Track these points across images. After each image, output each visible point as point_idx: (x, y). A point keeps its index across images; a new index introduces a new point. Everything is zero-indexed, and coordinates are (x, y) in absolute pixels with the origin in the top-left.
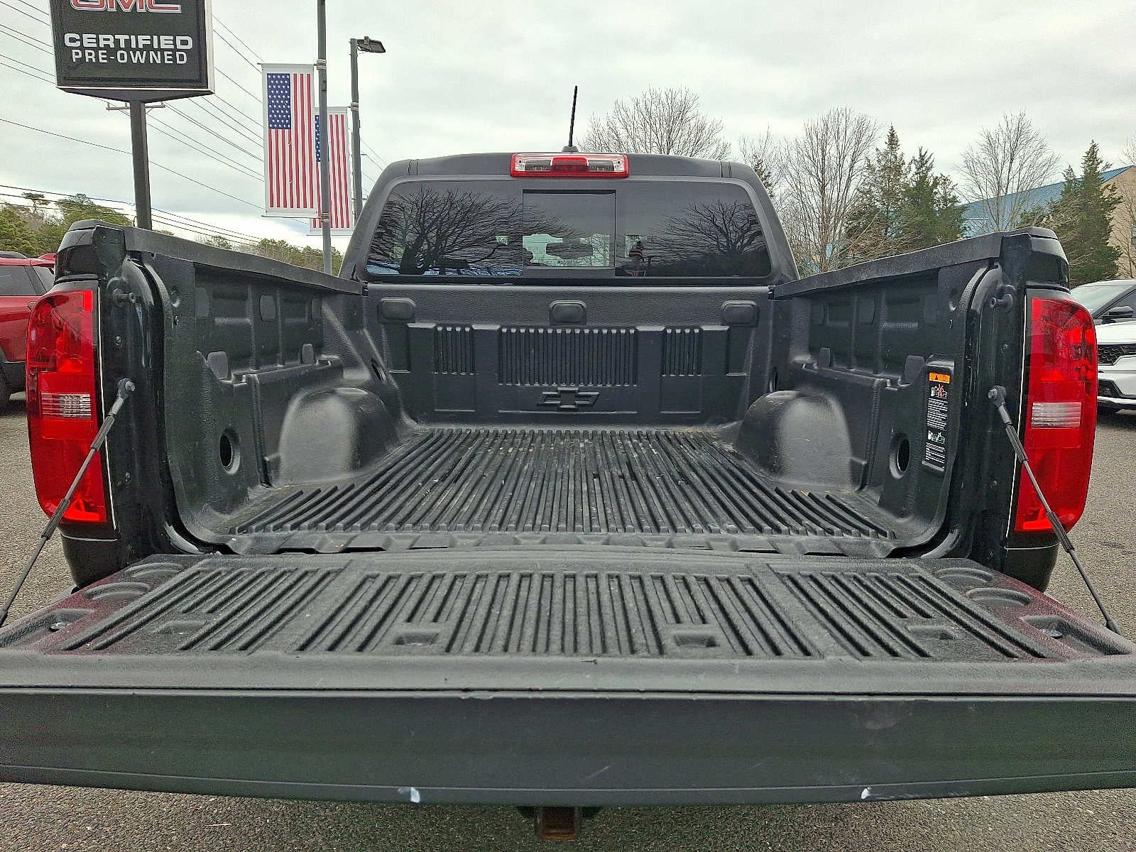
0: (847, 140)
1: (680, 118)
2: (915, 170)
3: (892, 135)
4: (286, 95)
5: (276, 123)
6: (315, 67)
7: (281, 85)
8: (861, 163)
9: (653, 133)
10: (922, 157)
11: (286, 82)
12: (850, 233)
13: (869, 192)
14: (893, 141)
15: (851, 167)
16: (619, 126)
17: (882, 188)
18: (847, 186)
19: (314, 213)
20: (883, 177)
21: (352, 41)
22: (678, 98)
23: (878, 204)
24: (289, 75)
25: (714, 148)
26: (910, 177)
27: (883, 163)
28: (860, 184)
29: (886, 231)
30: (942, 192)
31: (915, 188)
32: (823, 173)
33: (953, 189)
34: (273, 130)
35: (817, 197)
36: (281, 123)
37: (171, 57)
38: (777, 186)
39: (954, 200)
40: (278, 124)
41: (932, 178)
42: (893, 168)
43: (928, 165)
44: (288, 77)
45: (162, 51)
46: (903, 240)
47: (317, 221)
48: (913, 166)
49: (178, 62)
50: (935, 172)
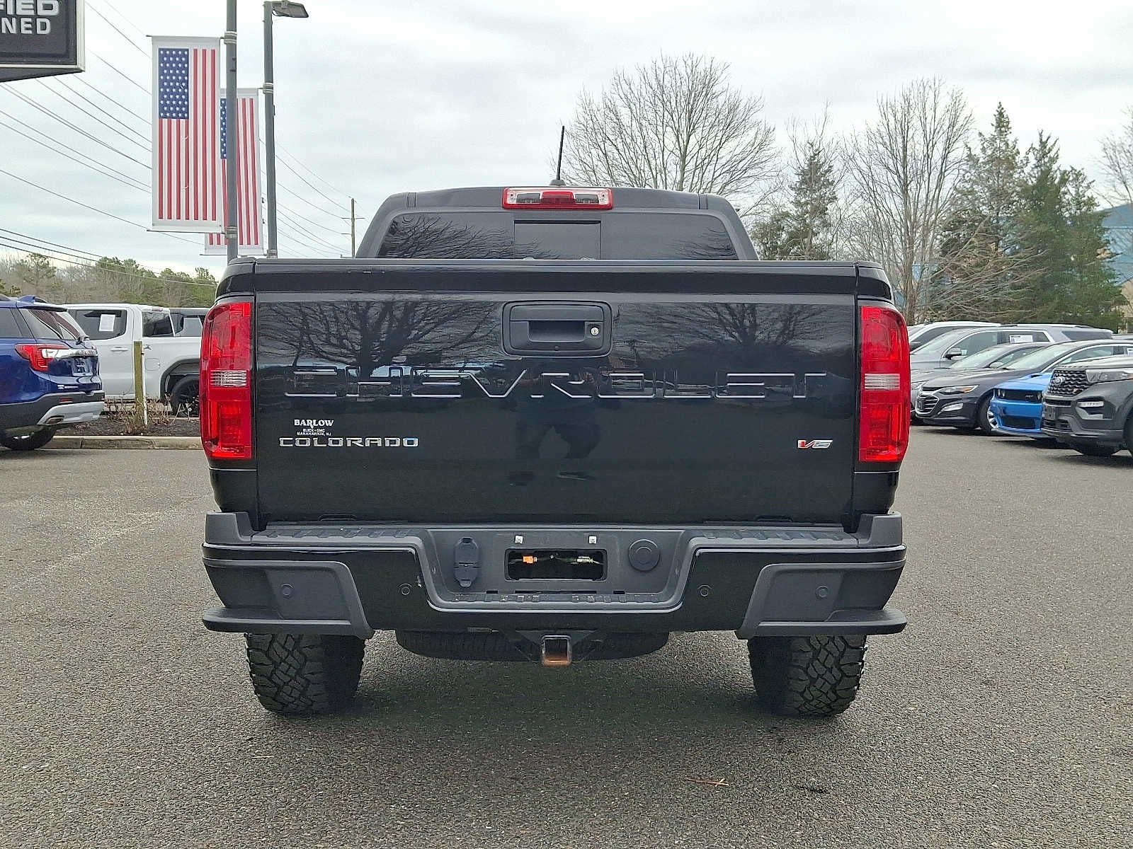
0: (936, 123)
1: (704, 94)
2: (1035, 162)
3: (1001, 114)
4: (183, 76)
5: (169, 111)
6: (222, 41)
7: (177, 63)
8: (958, 152)
9: (666, 113)
10: (1043, 144)
11: (183, 59)
12: (947, 248)
13: (972, 192)
14: (1002, 123)
15: (945, 158)
16: (619, 103)
17: (989, 187)
18: (939, 186)
19: (217, 226)
20: (989, 171)
21: (266, 5)
22: (701, 68)
23: (985, 210)
24: (187, 50)
25: (752, 133)
26: (1028, 172)
27: (989, 152)
28: (957, 181)
29: (997, 245)
30: (1073, 191)
31: (1034, 187)
32: (904, 167)
33: (1088, 187)
34: (165, 121)
35: (898, 200)
36: (175, 111)
37: (30, 26)
38: (841, 185)
39: (1091, 202)
40: (171, 113)
41: (1058, 172)
42: (1004, 161)
43: (1052, 154)
44: (186, 53)
45: (19, 18)
46: (1021, 258)
47: (222, 237)
48: (1031, 157)
49: (39, 31)
50: (1063, 164)
